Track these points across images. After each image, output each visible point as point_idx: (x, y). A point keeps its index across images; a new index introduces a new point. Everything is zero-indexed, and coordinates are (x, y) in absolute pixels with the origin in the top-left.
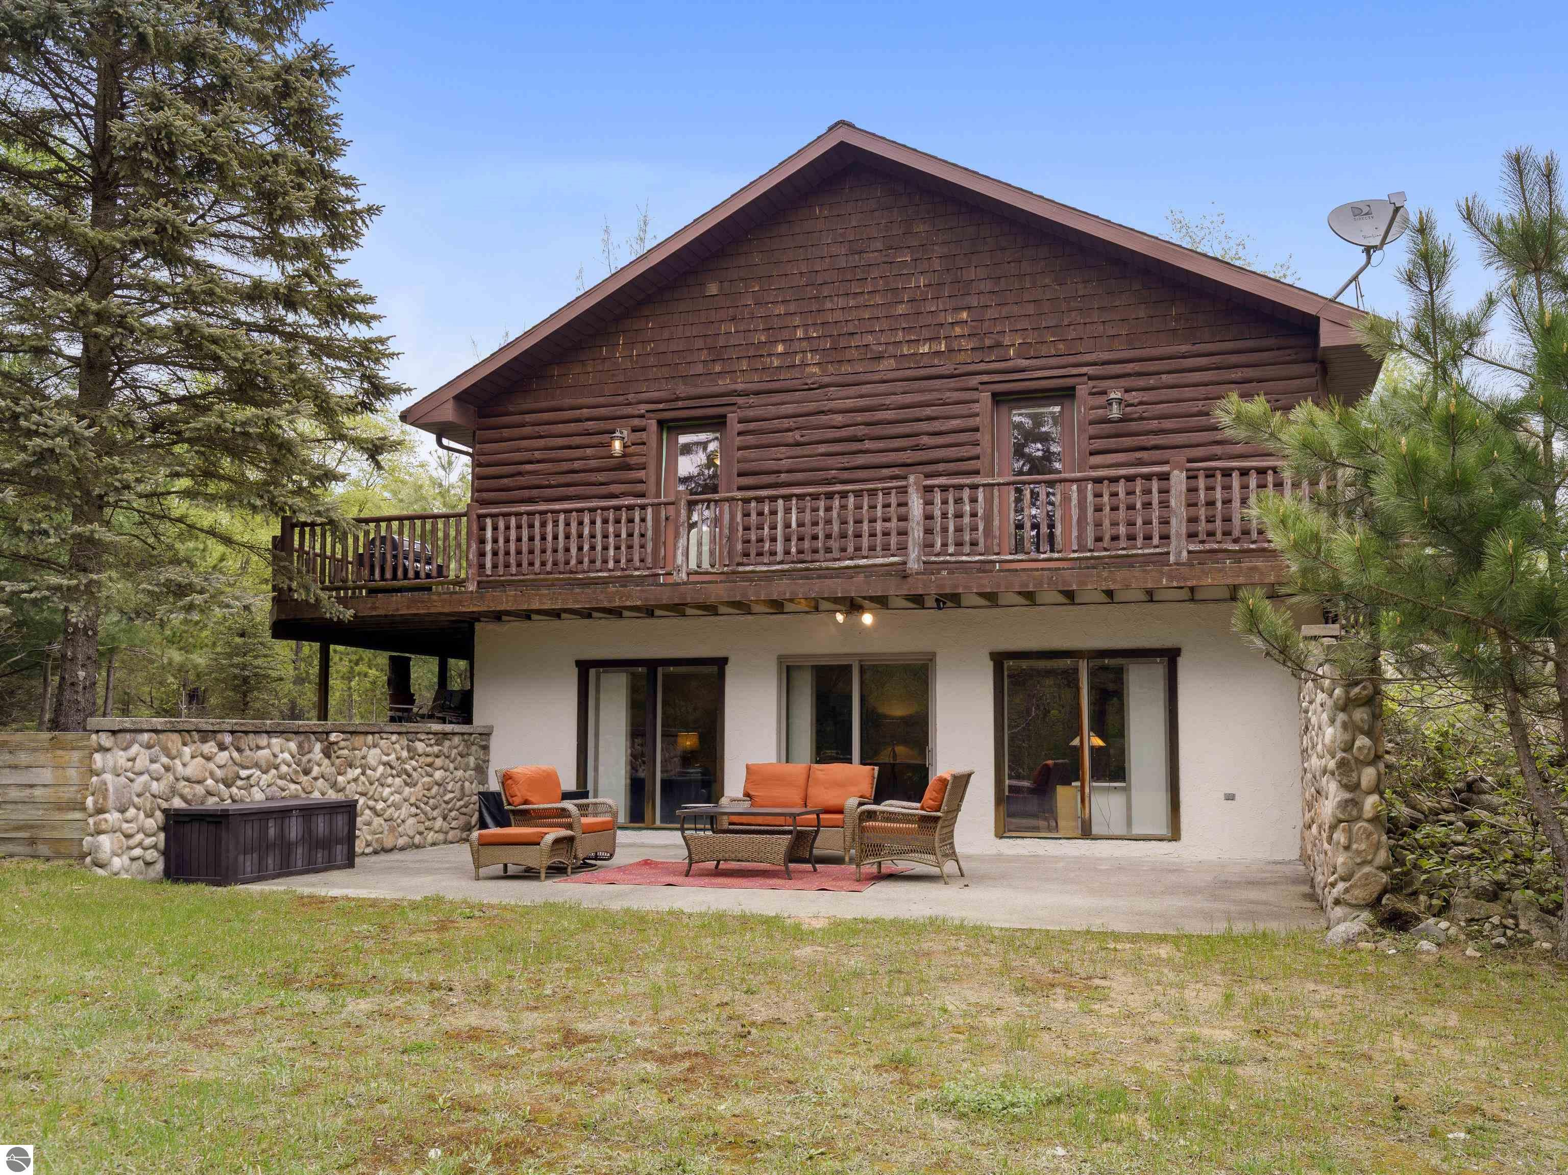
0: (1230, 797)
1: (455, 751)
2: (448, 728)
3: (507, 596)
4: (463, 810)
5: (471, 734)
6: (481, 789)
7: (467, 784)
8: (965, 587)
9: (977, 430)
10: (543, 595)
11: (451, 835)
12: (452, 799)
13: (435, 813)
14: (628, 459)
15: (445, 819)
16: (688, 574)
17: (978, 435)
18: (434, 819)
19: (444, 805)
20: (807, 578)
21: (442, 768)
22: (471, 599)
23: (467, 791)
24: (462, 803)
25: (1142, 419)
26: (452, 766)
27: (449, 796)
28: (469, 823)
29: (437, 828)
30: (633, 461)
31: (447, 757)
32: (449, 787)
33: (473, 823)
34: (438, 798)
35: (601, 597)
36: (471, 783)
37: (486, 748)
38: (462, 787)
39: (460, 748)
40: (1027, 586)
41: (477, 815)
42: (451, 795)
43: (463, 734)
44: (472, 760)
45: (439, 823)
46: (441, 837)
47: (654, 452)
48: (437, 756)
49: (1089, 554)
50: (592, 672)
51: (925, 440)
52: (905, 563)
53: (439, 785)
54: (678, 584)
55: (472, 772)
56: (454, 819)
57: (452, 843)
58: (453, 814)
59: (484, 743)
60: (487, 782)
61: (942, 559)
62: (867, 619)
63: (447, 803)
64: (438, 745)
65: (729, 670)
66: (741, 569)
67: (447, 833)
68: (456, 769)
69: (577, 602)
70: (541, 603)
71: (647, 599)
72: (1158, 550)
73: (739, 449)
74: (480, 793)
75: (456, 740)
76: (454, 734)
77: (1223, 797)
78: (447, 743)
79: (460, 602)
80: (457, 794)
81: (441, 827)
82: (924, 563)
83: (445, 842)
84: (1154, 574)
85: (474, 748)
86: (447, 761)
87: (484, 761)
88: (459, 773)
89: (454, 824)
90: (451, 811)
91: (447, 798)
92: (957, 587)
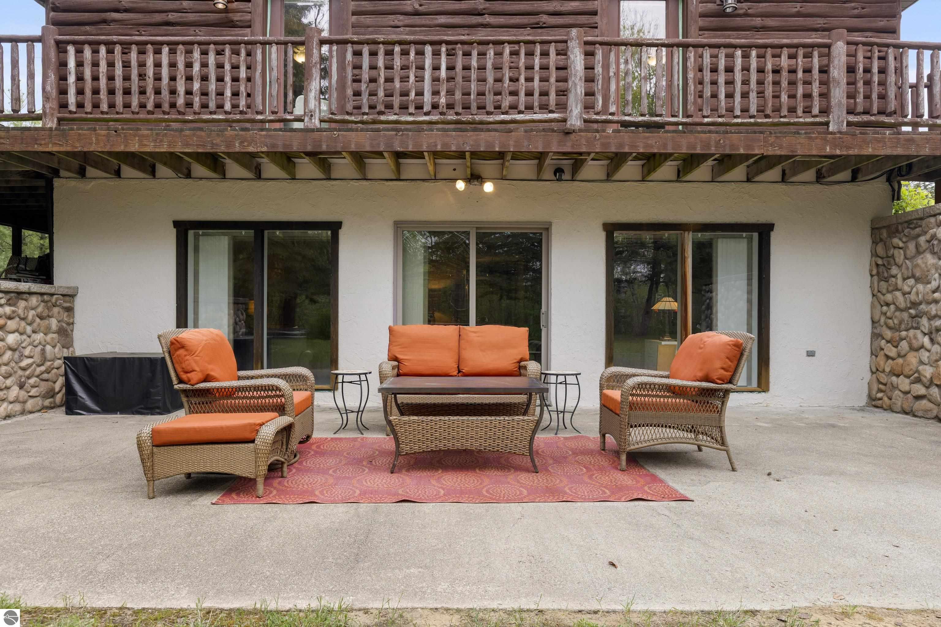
0: (811, 354)
1: (32, 313)
2: (23, 286)
3: (97, 135)
4: (45, 376)
5: (52, 295)
6: (66, 353)
7: (48, 348)
8: (632, 146)
9: (595, 13)
10: (143, 136)
11: (30, 405)
12: (30, 365)
13: (9, 382)
14: (230, 15)
15: (21, 387)
16: (321, 121)
17: (597, 18)
18: (8, 388)
19: (20, 372)
20: (461, 130)
21: (17, 331)
22: (50, 137)
23: (49, 355)
24: (43, 368)
25: (746, 15)
26: (29, 329)
27: (25, 363)
28: (53, 389)
29: (11, 399)
30: (236, 17)
31: (23, 319)
32: (27, 352)
33: (57, 389)
34: (13, 364)
35: (218, 141)
36: (54, 347)
37: (70, 310)
38: (43, 351)
39: (40, 310)
40: (695, 148)
41: (61, 381)
42: (30, 361)
43: (42, 294)
44: (54, 323)
45: (14, 392)
46: (17, 407)
47: (260, 10)
48: (10, 318)
49: (752, 120)
50: (191, 233)
51: (544, 18)
52: (565, 120)
53: (13, 350)
54: (312, 130)
55: (55, 336)
56: (33, 387)
57: (31, 412)
58: (32, 381)
59: (67, 305)
60: (72, 346)
61: (604, 117)
62: (488, 187)
63: (24, 369)
64: (10, 305)
65: (343, 234)
66: (383, 118)
67: (25, 402)
68: (34, 332)
69: (187, 145)
70: (142, 145)
71: (274, 145)
72: (818, 120)
73: (353, 14)
74: (65, 358)
75: (34, 300)
76: (31, 293)
77: (805, 354)
78: (22, 304)
79: (35, 141)
80: (37, 359)
81: (17, 397)
82: (585, 121)
83: (23, 412)
84: (818, 141)
85: (56, 310)
86: (23, 324)
87: (68, 324)
88: (39, 337)
89: (33, 392)
90: (29, 378)
91: (24, 364)
92: (621, 145)
